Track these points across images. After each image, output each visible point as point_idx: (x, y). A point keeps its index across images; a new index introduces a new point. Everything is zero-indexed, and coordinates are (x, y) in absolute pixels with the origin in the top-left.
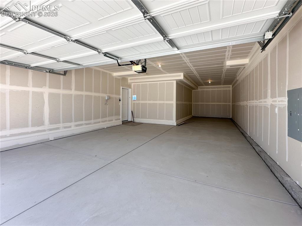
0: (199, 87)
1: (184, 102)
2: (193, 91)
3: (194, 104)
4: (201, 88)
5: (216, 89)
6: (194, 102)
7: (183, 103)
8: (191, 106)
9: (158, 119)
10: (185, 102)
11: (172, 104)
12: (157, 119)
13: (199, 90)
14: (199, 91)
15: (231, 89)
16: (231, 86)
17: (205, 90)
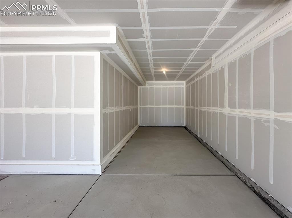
0: (147, 82)
1: (124, 106)
2: (139, 87)
3: (140, 108)
4: (150, 84)
5: (168, 86)
6: (140, 105)
7: (123, 108)
8: (136, 110)
9: (55, 159)
10: (127, 107)
11: (92, 116)
12: (51, 159)
13: (147, 86)
14: (147, 88)
15: (184, 87)
16: (185, 82)
17: (154, 86)
